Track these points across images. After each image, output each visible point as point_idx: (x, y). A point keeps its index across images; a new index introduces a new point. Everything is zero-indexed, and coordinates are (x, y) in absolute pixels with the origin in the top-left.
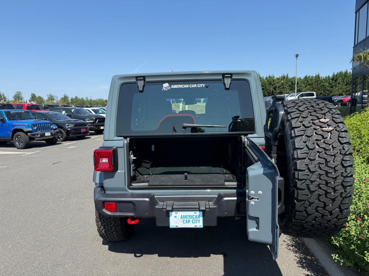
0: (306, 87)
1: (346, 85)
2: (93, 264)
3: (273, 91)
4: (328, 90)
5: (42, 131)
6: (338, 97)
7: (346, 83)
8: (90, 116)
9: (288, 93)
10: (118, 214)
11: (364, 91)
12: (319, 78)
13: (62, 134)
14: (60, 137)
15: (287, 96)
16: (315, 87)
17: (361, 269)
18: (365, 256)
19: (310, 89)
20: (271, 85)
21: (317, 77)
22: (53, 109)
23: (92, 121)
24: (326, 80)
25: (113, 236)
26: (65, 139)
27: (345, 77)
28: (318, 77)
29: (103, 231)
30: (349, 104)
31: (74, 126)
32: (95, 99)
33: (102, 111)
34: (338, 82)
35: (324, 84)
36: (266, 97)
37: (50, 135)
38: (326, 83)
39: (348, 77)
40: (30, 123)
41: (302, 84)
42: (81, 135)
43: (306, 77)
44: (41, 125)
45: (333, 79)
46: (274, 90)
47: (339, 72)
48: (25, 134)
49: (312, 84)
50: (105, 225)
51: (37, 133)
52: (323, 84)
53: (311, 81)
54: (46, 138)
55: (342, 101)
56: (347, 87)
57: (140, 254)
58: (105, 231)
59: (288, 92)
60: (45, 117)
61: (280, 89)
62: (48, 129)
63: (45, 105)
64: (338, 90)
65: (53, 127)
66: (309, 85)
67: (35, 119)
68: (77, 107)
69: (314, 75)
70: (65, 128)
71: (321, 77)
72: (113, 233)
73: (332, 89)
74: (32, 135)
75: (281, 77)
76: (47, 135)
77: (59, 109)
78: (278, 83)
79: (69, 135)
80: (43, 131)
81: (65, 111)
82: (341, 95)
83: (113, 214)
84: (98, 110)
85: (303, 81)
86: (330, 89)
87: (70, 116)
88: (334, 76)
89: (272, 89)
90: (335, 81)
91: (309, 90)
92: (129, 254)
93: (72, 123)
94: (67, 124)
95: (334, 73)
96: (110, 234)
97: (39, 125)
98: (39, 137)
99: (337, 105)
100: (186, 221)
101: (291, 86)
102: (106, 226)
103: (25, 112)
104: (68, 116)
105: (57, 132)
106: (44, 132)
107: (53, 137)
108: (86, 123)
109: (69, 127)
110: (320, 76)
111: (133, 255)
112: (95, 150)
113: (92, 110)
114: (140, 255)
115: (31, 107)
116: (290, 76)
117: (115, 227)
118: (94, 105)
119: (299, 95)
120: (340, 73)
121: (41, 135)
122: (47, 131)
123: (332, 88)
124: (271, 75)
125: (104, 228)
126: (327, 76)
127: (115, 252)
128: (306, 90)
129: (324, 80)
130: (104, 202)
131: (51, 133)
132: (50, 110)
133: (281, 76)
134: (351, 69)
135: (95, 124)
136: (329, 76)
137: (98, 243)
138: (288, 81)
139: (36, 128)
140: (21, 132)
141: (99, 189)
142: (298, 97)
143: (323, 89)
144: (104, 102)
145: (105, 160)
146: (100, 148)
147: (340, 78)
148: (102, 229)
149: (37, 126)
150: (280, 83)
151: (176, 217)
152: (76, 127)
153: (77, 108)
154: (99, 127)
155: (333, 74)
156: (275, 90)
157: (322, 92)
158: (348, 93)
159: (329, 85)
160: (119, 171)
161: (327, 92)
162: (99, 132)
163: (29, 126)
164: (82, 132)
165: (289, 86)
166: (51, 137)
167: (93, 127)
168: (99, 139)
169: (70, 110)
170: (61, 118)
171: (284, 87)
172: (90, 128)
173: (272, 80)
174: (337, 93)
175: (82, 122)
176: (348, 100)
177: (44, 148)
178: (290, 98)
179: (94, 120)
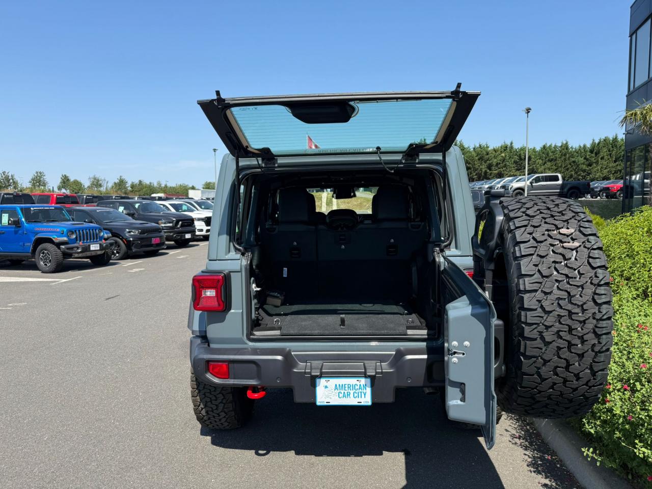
0: (544, 165)
1: (615, 162)
2: (188, 467)
3: (486, 171)
4: (584, 171)
5: (85, 241)
6: (602, 182)
7: (614, 157)
8: (168, 215)
9: (514, 176)
10: (231, 381)
11: (646, 172)
12: (567, 148)
13: (119, 246)
14: (115, 252)
15: (511, 181)
16: (560, 165)
17: (632, 475)
18: (636, 448)
19: (552, 169)
20: (483, 162)
21: (563, 147)
22: (102, 203)
23: (171, 225)
24: (579, 152)
25: (220, 420)
26: (124, 255)
27: (612, 147)
28: (565, 147)
29: (203, 412)
30: (619, 194)
31: (141, 233)
33: (188, 207)
34: (600, 157)
35: (576, 160)
36: (474, 183)
37: (99, 249)
38: (579, 158)
39: (618, 147)
40: (65, 227)
41: (537, 159)
42: (152, 248)
43: (544, 147)
44: (83, 230)
45: (591, 151)
46: (488, 171)
47: (603, 138)
48: (55, 247)
49: (556, 160)
50: (206, 401)
51: (76, 245)
52: (573, 159)
53: (554, 155)
54: (91, 254)
55: (607, 189)
56: (617, 165)
57: (263, 450)
58: (207, 412)
59: (512, 174)
60: (89, 217)
61: (500, 168)
62: (95, 238)
63: (88, 196)
64: (601, 171)
65: (104, 234)
66: (551, 161)
67: (73, 220)
68: (143, 199)
69: (559, 144)
70: (124, 237)
71: (572, 148)
72: (219, 416)
73: (591, 168)
74: (68, 249)
75: (501, 147)
76: (94, 249)
77: (113, 203)
78: (495, 157)
79: (131, 250)
80: (87, 242)
81: (123, 207)
82: (606, 178)
83: (223, 381)
84: (181, 205)
85: (539, 154)
86: (588, 169)
87: (132, 215)
88: (593, 145)
89: (484, 167)
90: (596, 154)
91: (549, 169)
92: (246, 451)
93: (137, 229)
94: (127, 230)
95: (594, 140)
96: (214, 417)
97: (79, 231)
98: (81, 252)
99: (600, 196)
100: (343, 393)
101: (517, 162)
102: (209, 404)
103: (56, 208)
104: (129, 216)
105: (111, 244)
106: (89, 244)
107: (104, 251)
108: (161, 228)
109: (131, 234)
110: (570, 146)
111: (253, 451)
112: (195, 276)
113: (171, 205)
114: (265, 452)
115: (64, 200)
116: (517, 146)
117: (223, 405)
119: (533, 180)
120: (605, 140)
121: (83, 248)
122: (94, 243)
123: (590, 166)
124: (484, 144)
125: (206, 406)
126: (582, 146)
127: (223, 447)
128: (545, 169)
129: (577, 152)
130: (208, 362)
131: (100, 244)
132: (97, 206)
133: (500, 145)
134: (624, 134)
135: (176, 230)
136: (585, 146)
137: (194, 432)
138: (513, 154)
139: (74, 236)
140: (49, 244)
141: (199, 341)
142: (531, 183)
143: (575, 168)
145: (210, 293)
146: (202, 272)
147: (605, 150)
148: (202, 409)
149: (76, 233)
150: (500, 158)
151: (326, 387)
152: (143, 236)
154: (182, 236)
155: (593, 142)
156: (490, 170)
157: (573, 173)
158: (618, 175)
159: (585, 161)
160: (232, 311)
161: (580, 174)
162: (182, 244)
163: (63, 234)
164: (153, 244)
165: (515, 162)
166: (99, 253)
167: (172, 234)
168: (182, 257)
169: (132, 205)
170: (117, 220)
171: (506, 164)
172: (167, 236)
173: (485, 153)
174: (600, 176)
175: (154, 227)
176: (619, 189)
177: (88, 272)
178: (516, 185)
179: (174, 222)
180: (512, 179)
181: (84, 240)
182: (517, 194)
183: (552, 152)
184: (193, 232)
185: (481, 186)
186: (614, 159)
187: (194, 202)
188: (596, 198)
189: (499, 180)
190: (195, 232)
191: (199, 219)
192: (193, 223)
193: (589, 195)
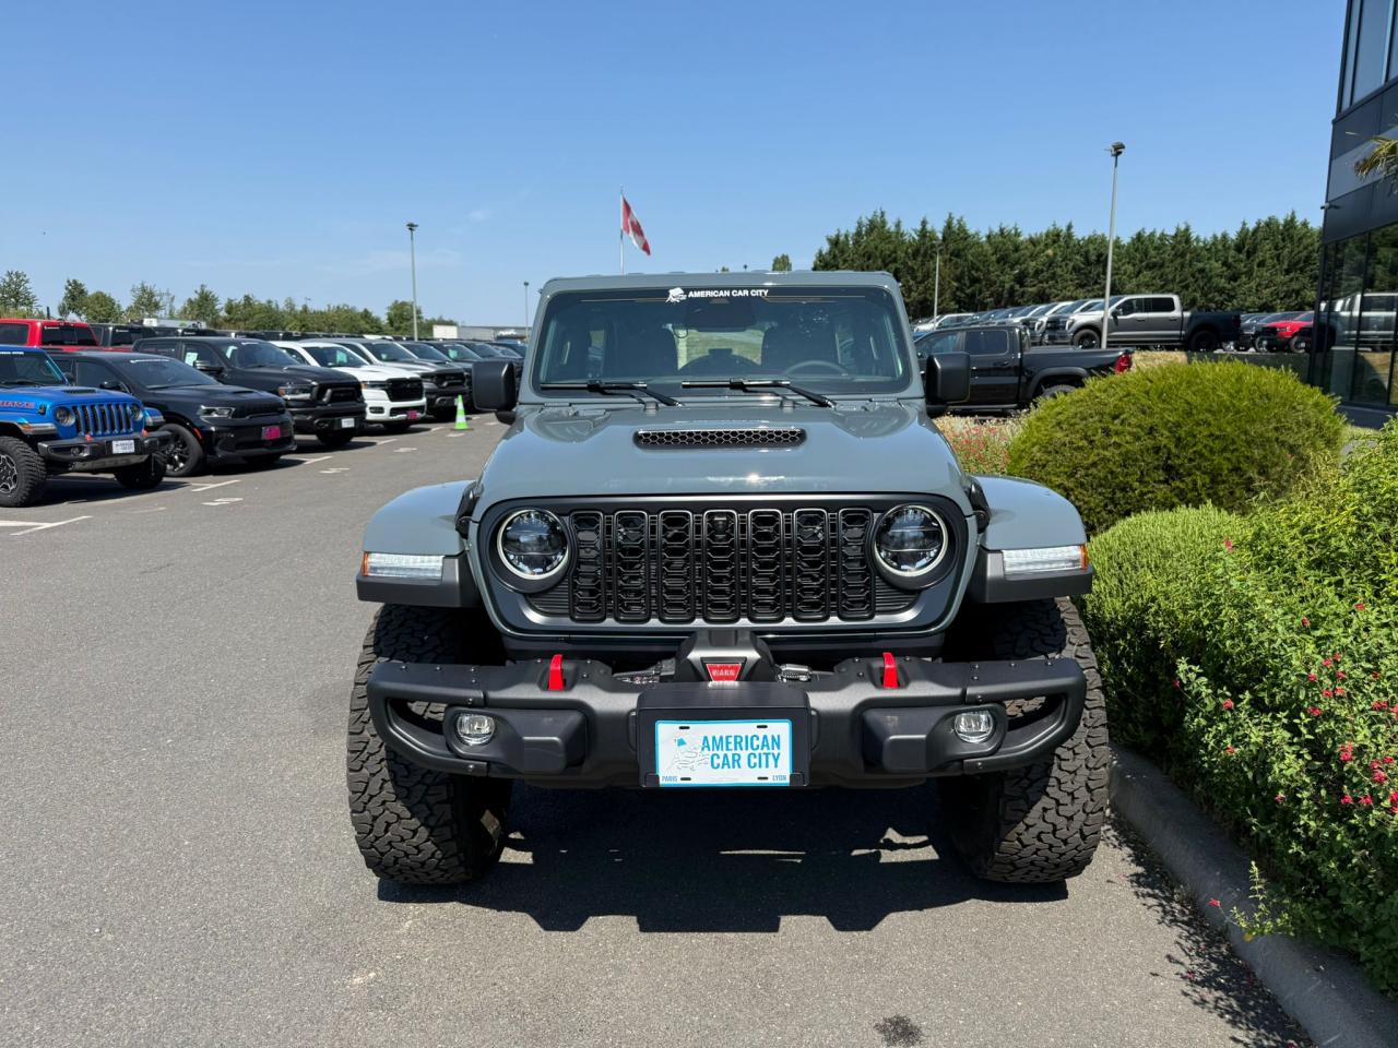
0: (1137, 276)
1: (1288, 272)
3: (1012, 288)
4: (1221, 291)
5: (100, 432)
6: (1259, 315)
7: (1286, 263)
8: (299, 373)
9: (1075, 299)
11: (1367, 295)
12: (1188, 241)
13: (185, 444)
14: (176, 457)
15: (1071, 310)
16: (1170, 277)
19: (1153, 285)
20: (1006, 266)
21: (1179, 238)
22: (146, 345)
23: (307, 396)
24: (1213, 250)
26: (196, 466)
27: (1283, 240)
28: (1184, 236)
30: (1297, 343)
31: (235, 415)
32: (324, 308)
33: (349, 356)
34: (1257, 260)
35: (1208, 266)
36: (989, 313)
37: (133, 450)
38: (1213, 262)
39: (1296, 238)
40: (48, 399)
41: (1123, 264)
42: (264, 450)
43: (1139, 236)
44: (92, 407)
45: (1239, 248)
46: (1017, 287)
47: (1265, 218)
48: (26, 445)
49: (1162, 266)
51: (76, 441)
52: (1200, 265)
53: (1158, 254)
54: (116, 462)
55: (1273, 330)
56: (1291, 280)
59: (1069, 294)
60: (113, 375)
61: (1042, 282)
62: (124, 425)
63: (120, 328)
64: (1257, 290)
65: (145, 416)
66: (1150, 267)
67: (72, 381)
68: (249, 336)
69: (1171, 232)
70: (196, 424)
71: (1197, 239)
73: (1235, 284)
74: (57, 450)
75: (1047, 235)
76: (121, 451)
77: (173, 344)
78: (1033, 257)
79: (214, 453)
80: (103, 435)
81: (196, 354)
82: (1267, 308)
84: (332, 351)
85: (1128, 251)
86: (1228, 286)
87: (217, 373)
88: (1243, 234)
89: (1008, 280)
90: (1249, 254)
91: (1147, 286)
93: (227, 404)
94: (203, 407)
95: (1244, 224)
97: (83, 408)
98: (88, 459)
99: (1254, 346)
101: (1080, 269)
103: (28, 354)
104: (210, 374)
105: (164, 441)
106: (109, 438)
107: (146, 457)
108: (283, 403)
109: (213, 417)
110: (1193, 236)
113: (308, 350)
115: (59, 335)
116: (1080, 233)
118: (319, 330)
119: (1118, 307)
120: (1268, 224)
121: (93, 449)
122: (122, 436)
123: (1235, 280)
124: (1009, 226)
126: (1219, 236)
128: (1138, 286)
129: (1207, 250)
131: (136, 440)
132: (136, 350)
133: (1045, 231)
134: (1322, 208)
135: (318, 407)
136: (1224, 236)
138: (1072, 252)
139: (71, 421)
140: (11, 438)
142: (1115, 314)
143: (1201, 284)
144: (359, 317)
147: (1267, 245)
149: (76, 413)
150: (1042, 258)
152: (240, 421)
153: (246, 342)
154: (334, 421)
155: (1243, 229)
156: (1022, 285)
157: (1198, 295)
158: (1293, 301)
159: (1225, 268)
161: (1214, 297)
162: (335, 441)
163: (44, 414)
164: (265, 441)
165: (1076, 269)
166: (135, 460)
167: (309, 418)
168: (333, 471)
169: (218, 350)
170: (180, 382)
171: (1054, 274)
172: (296, 421)
173: (1011, 247)
174: (1254, 302)
175: (265, 400)
176: (1298, 330)
177: (108, 505)
178: (1080, 318)
179: (315, 389)
180: (1072, 306)
181: (96, 429)
182: (1083, 338)
183: (1155, 248)
184: (359, 413)
185: (1003, 320)
186: (1285, 267)
187: (364, 345)
188: (1246, 350)
189: (1042, 307)
190: (364, 413)
191: (374, 385)
192: (360, 393)
193: (1232, 343)
